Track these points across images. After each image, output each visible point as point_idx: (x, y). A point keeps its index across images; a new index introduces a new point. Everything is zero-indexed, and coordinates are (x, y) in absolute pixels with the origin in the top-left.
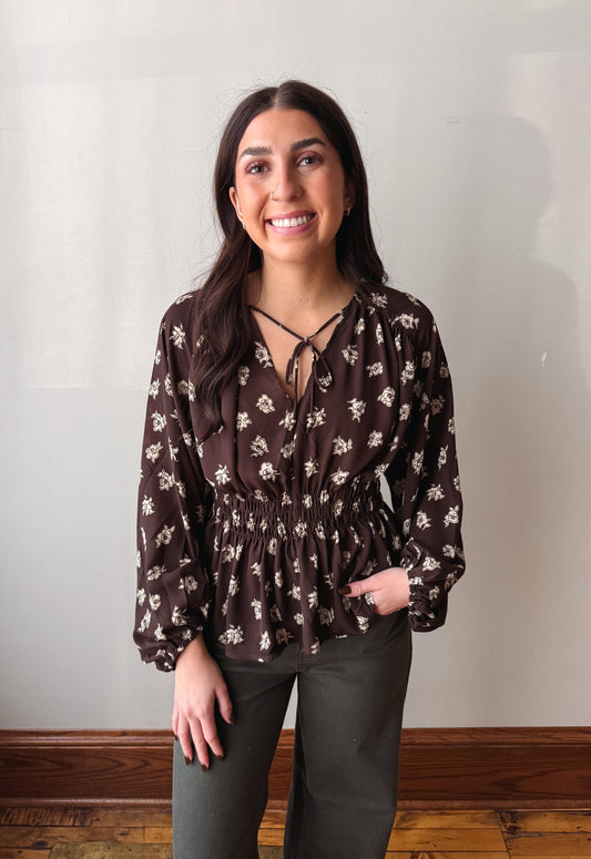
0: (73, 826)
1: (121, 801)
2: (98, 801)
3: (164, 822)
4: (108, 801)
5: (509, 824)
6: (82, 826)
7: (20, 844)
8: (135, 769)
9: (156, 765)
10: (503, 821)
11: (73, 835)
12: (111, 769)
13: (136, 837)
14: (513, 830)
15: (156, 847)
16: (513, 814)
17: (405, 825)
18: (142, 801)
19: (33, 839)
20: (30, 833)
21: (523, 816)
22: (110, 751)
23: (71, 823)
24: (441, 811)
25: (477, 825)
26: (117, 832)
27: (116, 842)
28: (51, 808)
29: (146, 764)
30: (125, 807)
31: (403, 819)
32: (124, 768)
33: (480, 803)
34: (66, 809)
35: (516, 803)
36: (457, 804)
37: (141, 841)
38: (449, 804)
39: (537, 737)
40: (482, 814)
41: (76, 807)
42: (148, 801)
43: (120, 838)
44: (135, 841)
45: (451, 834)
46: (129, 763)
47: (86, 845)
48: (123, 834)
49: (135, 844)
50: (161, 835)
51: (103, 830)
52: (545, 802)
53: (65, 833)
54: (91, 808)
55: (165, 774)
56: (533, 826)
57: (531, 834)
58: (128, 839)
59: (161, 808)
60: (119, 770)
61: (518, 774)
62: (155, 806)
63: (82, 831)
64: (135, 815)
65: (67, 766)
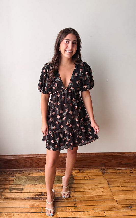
0: (19, 173)
1: (28, 169)
2: (24, 169)
4: (25, 169)
5: (103, 171)
7: (9, 177)
8: (31, 162)
9: (35, 161)
10: (102, 171)
11: (19, 175)
12: (26, 162)
14: (104, 172)
16: (104, 170)
17: (83, 172)
18: (32, 169)
19: (11, 176)
20: (10, 175)
21: (106, 170)
22: (26, 159)
24: (90, 169)
25: (97, 172)
28: (14, 171)
29: (33, 161)
31: (83, 171)
32: (29, 162)
33: (98, 168)
34: (17, 171)
35: (105, 168)
36: (93, 168)
37: (32, 175)
40: (98, 170)
41: (19, 170)
42: (33, 169)
43: (28, 175)
45: (92, 173)
46: (30, 161)
47: (22, 176)
48: (29, 175)
50: (36, 175)
51: (25, 174)
52: (110, 168)
53: (18, 175)
54: (22, 170)
55: (37, 163)
56: (108, 171)
57: (108, 173)
58: (30, 175)
59: (36, 170)
60: (28, 163)
61: (105, 162)
62: (35, 170)
63: (21, 174)
64: (31, 172)
65: (17, 162)
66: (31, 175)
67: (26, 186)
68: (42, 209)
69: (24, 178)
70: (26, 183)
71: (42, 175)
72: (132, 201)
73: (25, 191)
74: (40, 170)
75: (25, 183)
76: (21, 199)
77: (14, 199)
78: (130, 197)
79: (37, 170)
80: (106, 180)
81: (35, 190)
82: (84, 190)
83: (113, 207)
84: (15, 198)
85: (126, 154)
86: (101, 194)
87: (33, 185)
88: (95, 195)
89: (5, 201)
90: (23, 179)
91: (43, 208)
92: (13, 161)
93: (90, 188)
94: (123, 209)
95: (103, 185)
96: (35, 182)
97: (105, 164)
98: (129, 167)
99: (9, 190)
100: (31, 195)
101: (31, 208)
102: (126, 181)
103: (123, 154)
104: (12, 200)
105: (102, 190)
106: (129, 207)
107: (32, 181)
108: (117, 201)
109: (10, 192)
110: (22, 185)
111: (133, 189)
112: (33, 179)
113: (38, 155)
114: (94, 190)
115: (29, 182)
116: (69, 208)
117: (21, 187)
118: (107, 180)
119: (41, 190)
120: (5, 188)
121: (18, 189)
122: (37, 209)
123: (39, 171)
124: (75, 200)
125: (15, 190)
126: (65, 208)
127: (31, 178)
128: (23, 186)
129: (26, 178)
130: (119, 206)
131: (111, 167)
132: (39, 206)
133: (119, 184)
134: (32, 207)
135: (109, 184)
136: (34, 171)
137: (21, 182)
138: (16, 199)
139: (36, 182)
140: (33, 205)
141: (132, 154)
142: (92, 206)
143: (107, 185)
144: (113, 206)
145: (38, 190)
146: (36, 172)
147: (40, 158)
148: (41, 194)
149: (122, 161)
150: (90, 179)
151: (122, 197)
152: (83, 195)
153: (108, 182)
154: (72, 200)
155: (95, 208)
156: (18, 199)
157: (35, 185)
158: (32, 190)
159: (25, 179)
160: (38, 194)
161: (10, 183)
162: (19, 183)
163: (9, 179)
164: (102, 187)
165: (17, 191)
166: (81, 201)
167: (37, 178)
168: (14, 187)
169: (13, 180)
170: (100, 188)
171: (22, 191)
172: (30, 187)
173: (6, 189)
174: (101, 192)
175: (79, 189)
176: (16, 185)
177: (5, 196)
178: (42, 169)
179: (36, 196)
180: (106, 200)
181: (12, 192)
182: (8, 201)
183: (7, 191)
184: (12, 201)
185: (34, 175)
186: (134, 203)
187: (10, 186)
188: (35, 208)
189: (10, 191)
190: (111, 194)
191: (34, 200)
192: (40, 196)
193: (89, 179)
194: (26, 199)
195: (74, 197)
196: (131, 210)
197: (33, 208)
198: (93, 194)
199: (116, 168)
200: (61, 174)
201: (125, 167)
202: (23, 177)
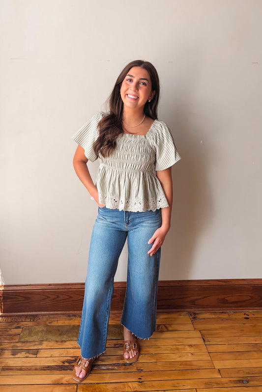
0: (30, 321)
1: (48, 313)
2: (39, 313)
3: (65, 319)
4: (43, 313)
5: (193, 316)
6: (34, 321)
7: (10, 327)
8: (54, 299)
9: (62, 297)
10: (191, 315)
11: (30, 324)
12: (44, 299)
14: (194, 318)
15: (63, 326)
16: (195, 314)
18: (56, 312)
19: (15, 326)
20: (13, 324)
21: (198, 314)
22: (44, 292)
23: (29, 320)
24: (168, 313)
25: (181, 316)
26: (48, 322)
28: (20, 316)
29: (58, 297)
30: (49, 315)
32: (50, 299)
33: (183, 310)
34: (26, 316)
35: (196, 309)
36: (173, 310)
37: (57, 325)
38: (171, 310)
39: (202, 283)
40: (183, 314)
41: (30, 315)
42: (59, 312)
43: (49, 324)
45: (171, 319)
46: (53, 297)
47: (36, 327)
50: (64, 323)
51: (42, 322)
52: (206, 309)
53: (28, 323)
54: (36, 315)
55: (65, 301)
56: (202, 316)
57: (201, 319)
58: (52, 324)
59: (63, 314)
60: (47, 300)
61: (196, 298)
62: (61, 314)
63: (33, 323)
64: (54, 317)
65: (28, 298)
66: (55, 324)
67: (45, 345)
68: (77, 387)
69: (41, 329)
70: (45, 339)
71: (77, 324)
72: (248, 371)
73: (43, 353)
74: (71, 314)
75: (42, 340)
76: (36, 369)
77: (21, 369)
78: (245, 363)
79: (66, 314)
80: (199, 332)
81: (62, 353)
82: (157, 351)
83: (213, 383)
84: (23, 368)
85: (234, 283)
86: (190, 358)
87: (59, 343)
88: (179, 359)
89: (3, 373)
90: (39, 331)
91: (79, 385)
92: (19, 296)
93: (169, 347)
94: (232, 385)
95: (193, 342)
96: (62, 337)
97: (196, 302)
98: (242, 308)
99: (10, 353)
100: (54, 361)
101: (56, 386)
102: (238, 334)
103: (230, 283)
104: (17, 372)
105: (192, 350)
106: (242, 382)
107: (56, 334)
108: (219, 371)
109: (13, 357)
110: (36, 343)
111: (250, 349)
112: (59, 331)
113: (69, 284)
114: (176, 351)
115: (50, 336)
116: (130, 384)
117: (35, 348)
118: (201, 333)
119: (74, 352)
120: (3, 349)
121: (28, 351)
122: (68, 388)
123: (69, 316)
124: (140, 370)
125: (23, 353)
126: (121, 385)
127: (54, 330)
128: (39, 344)
129: (45, 329)
130: (224, 380)
131: (207, 307)
132: (70, 382)
133: (224, 339)
134: (57, 384)
135: (205, 339)
136: (60, 316)
137: (35, 336)
138: (25, 370)
139: (65, 336)
140: (58, 380)
141: (246, 284)
142: (173, 381)
143: (201, 342)
144: (213, 380)
145: (67, 352)
146: (65, 317)
147: (71, 291)
148: (74, 359)
149: (228, 295)
150: (168, 331)
151: (229, 363)
152: (155, 361)
153: (202, 335)
154: (134, 369)
155: (178, 384)
156: (30, 370)
157: (62, 342)
158: (56, 353)
159: (43, 330)
160: (68, 360)
161: (12, 339)
162: (30, 339)
163: (10, 333)
164: (191, 346)
165: (27, 355)
166: (152, 372)
167: (66, 329)
168: (22, 347)
169: (20, 335)
170: (187, 347)
171: (37, 355)
172: (52, 346)
173: (6, 351)
174: (190, 355)
175: (148, 349)
176: (24, 342)
177: (4, 364)
178: (76, 312)
179: (64, 363)
180: (199, 369)
181: (17, 356)
182: (11, 373)
183: (7, 354)
184: (17, 374)
185: (60, 323)
186: (253, 374)
187: (12, 344)
188: (63, 385)
189: (13, 355)
190: (209, 358)
191: (61, 370)
192: (73, 362)
193: (166, 330)
194: (44, 370)
195: (138, 364)
196: (247, 387)
197: (60, 386)
198: (173, 359)
199: (216, 309)
200: (112, 321)
201: (234, 308)
202: (38, 328)
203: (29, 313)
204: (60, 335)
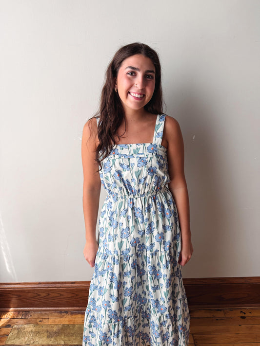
0: (22, 318)
2: (31, 309)
3: (56, 316)
4: (35, 309)
6: (25, 318)
8: (45, 297)
9: (52, 295)
13: (45, 322)
15: (52, 326)
22: (34, 290)
26: (38, 320)
27: (37, 324)
30: (41, 310)
32: (41, 296)
34: (19, 312)
37: (47, 323)
41: (23, 311)
43: (39, 323)
44: (45, 323)
46: (43, 295)
47: (26, 326)
48: (40, 321)
49: (44, 325)
50: (55, 321)
51: (32, 320)
53: (19, 321)
54: (29, 311)
55: (56, 298)
59: (55, 310)
60: (38, 297)
62: (53, 310)
63: (24, 320)
64: (46, 314)
69: (29, 330)
70: (32, 342)
71: (67, 323)
74: (63, 310)
75: (29, 343)
79: (57, 310)
90: (27, 331)
96: (49, 339)
98: (238, 305)
107: (44, 337)
112: (47, 331)
115: (37, 339)
123: (61, 312)
127: (43, 330)
129: (34, 329)
136: (52, 313)
139: (52, 339)
146: (56, 314)
147: (61, 290)
159: (32, 331)
167: (55, 329)
169: (8, 335)
178: (67, 308)
185: (51, 322)
201: (230, 305)
202: (28, 328)
203: (22, 309)
204: (48, 337)
